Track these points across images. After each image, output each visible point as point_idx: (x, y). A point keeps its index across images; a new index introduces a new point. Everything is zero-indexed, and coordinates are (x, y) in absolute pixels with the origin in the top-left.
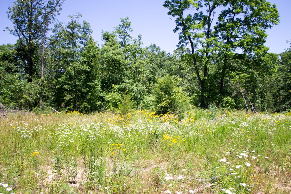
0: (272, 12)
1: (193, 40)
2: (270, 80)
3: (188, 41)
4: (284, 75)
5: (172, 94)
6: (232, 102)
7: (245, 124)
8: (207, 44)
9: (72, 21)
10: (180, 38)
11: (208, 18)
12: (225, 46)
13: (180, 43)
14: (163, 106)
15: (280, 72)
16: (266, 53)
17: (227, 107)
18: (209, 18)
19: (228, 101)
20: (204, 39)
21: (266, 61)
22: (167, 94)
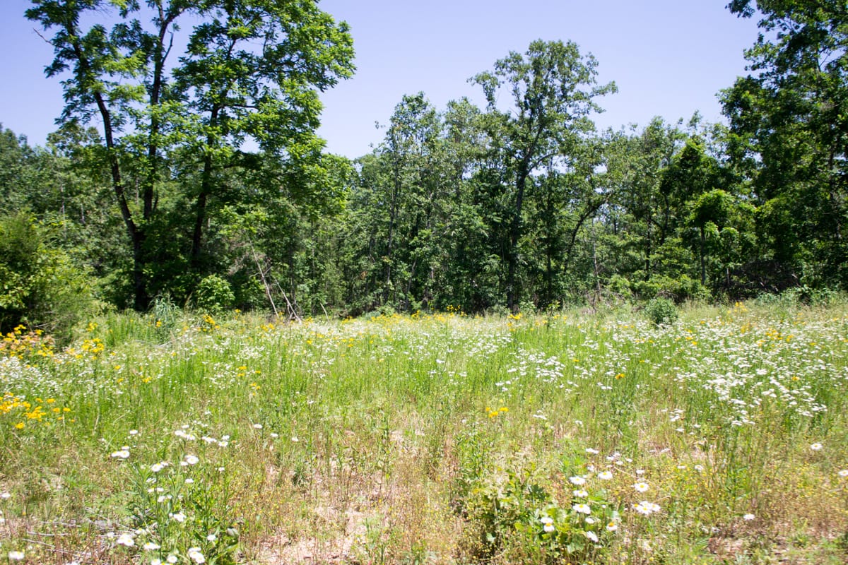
0: (336, 43)
1: (110, 106)
2: (334, 229)
3: (95, 106)
4: (367, 216)
5: (35, 270)
6: (225, 291)
7: (251, 353)
8: (153, 121)
10: (69, 95)
11: (157, 43)
12: (205, 129)
13: (67, 112)
14: (5, 306)
15: (361, 206)
16: (317, 155)
17: (212, 305)
18: (160, 44)
19: (212, 289)
20: (142, 105)
21: (317, 178)
22: (16, 270)
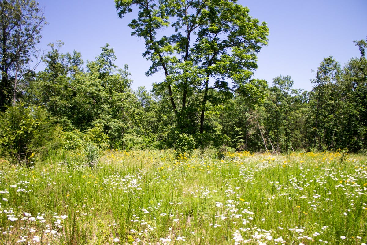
3: (161, 66)
9: (53, 49)
